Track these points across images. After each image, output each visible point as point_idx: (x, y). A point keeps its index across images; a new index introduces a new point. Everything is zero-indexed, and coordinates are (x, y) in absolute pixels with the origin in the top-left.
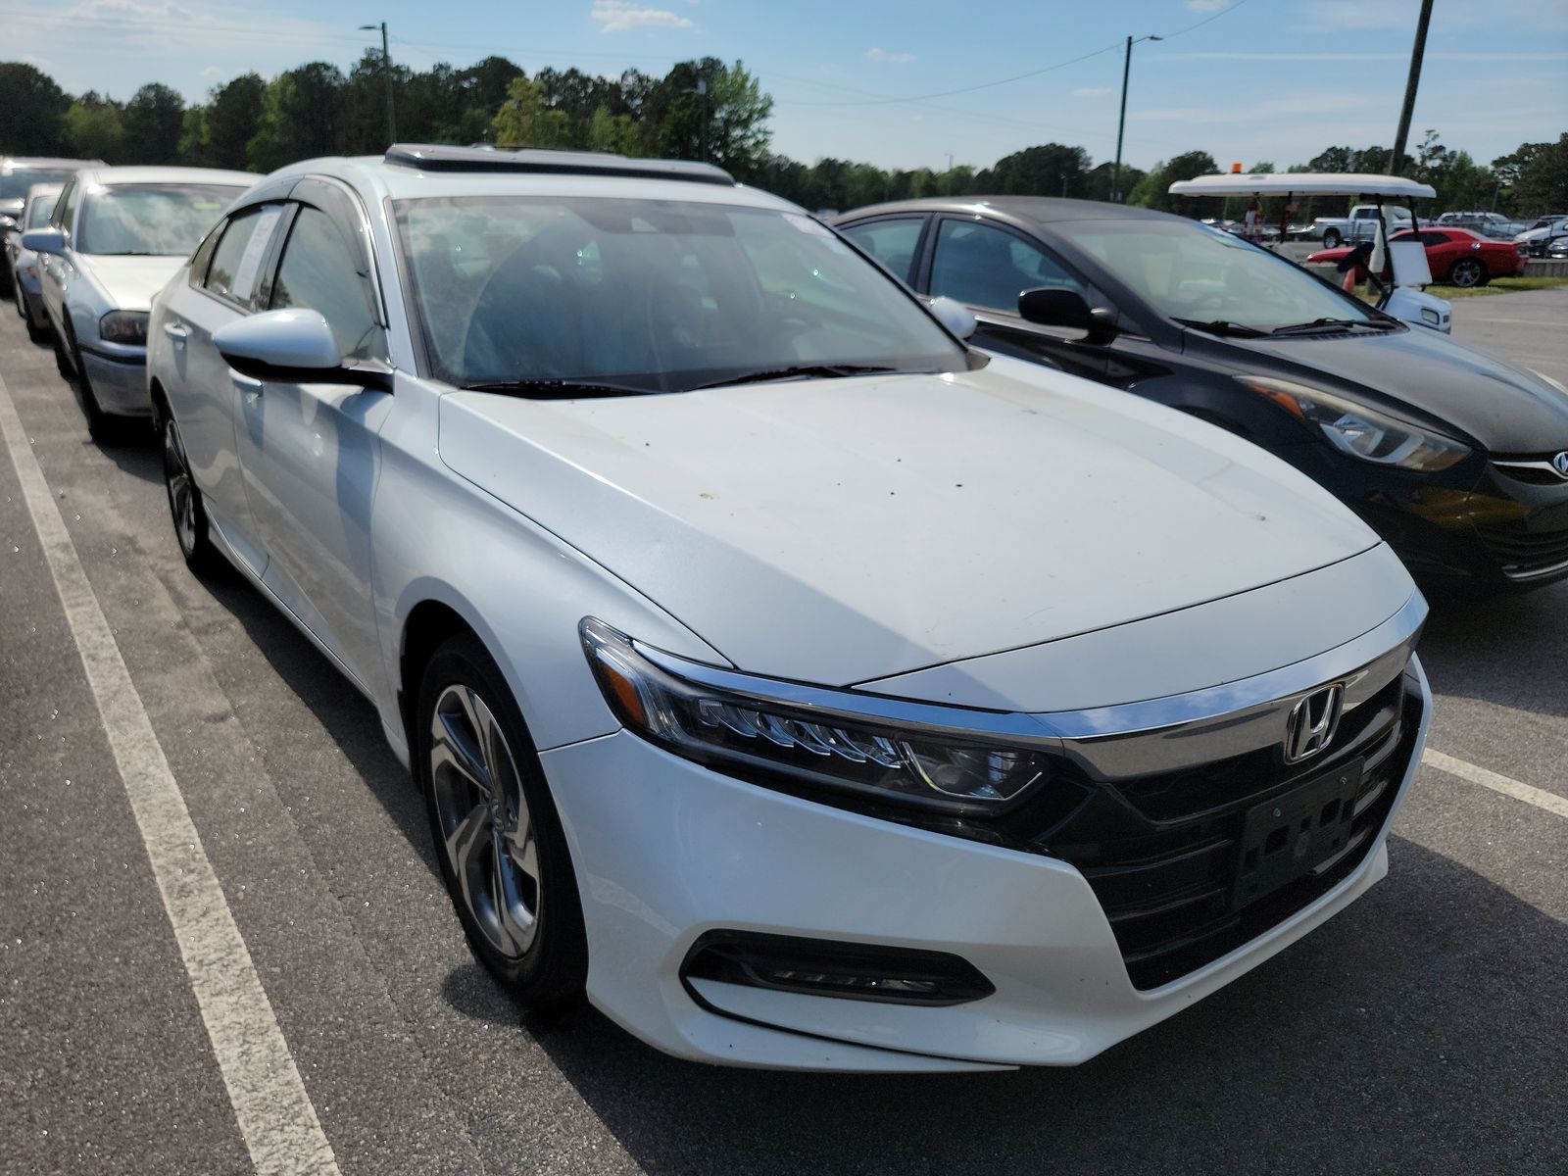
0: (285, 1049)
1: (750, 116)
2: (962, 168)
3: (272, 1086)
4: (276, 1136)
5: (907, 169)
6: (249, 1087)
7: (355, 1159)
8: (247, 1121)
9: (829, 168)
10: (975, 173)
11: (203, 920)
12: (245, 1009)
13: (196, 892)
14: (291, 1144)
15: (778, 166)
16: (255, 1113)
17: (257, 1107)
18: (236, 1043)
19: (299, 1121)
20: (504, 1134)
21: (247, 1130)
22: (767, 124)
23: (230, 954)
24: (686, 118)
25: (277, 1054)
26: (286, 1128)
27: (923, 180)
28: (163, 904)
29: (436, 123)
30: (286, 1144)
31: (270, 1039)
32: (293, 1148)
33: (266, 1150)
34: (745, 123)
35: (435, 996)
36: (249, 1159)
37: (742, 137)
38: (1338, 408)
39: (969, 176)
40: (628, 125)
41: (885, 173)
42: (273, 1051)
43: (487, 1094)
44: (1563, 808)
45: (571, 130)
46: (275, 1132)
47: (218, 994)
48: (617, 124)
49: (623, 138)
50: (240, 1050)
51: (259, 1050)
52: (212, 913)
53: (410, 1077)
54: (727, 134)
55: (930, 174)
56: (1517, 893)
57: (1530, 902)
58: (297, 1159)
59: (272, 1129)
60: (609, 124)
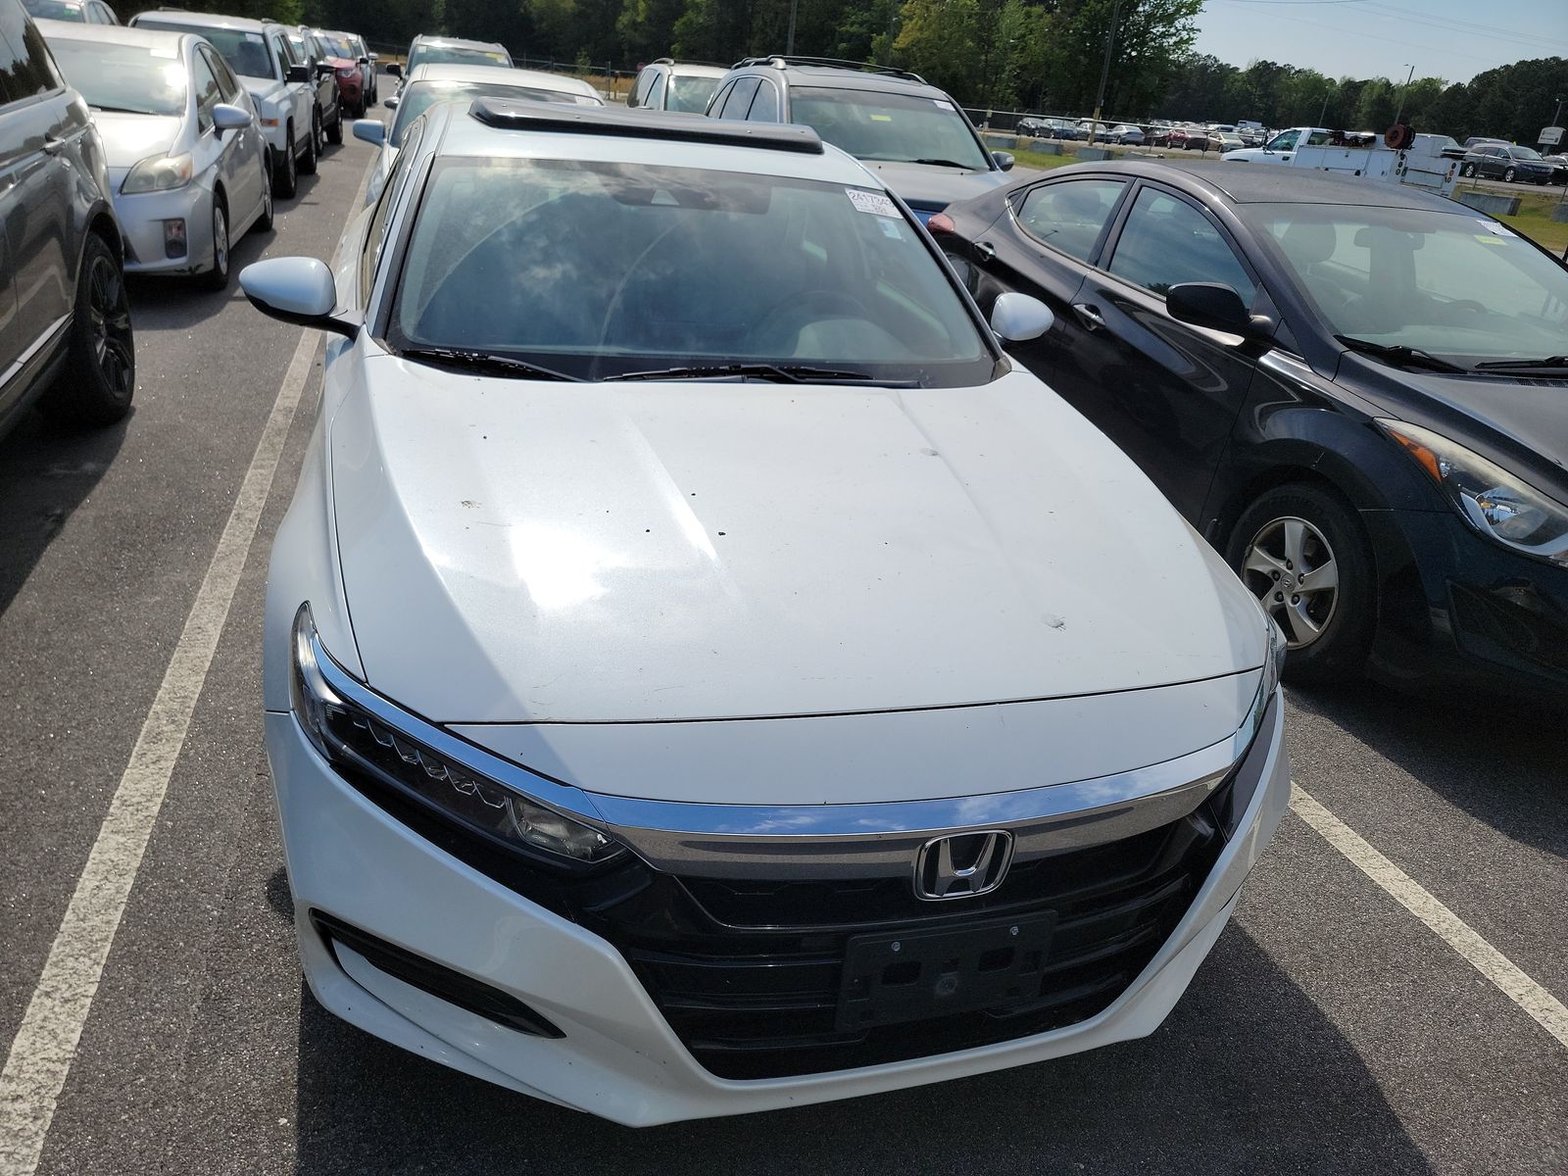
0: (127, 894)
1: (1178, 11)
2: (1429, 81)
3: (96, 921)
4: (70, 962)
5: (1359, 77)
6: (82, 916)
7: (107, 1000)
8: (60, 944)
9: (1265, 72)
10: (1444, 88)
11: (152, 766)
12: (126, 850)
13: (164, 741)
14: (75, 973)
15: (1205, 67)
16: (70, 939)
17: (74, 935)
18: (99, 878)
19: (93, 955)
20: (221, 1018)
21: (56, 951)
22: (1196, 21)
23: (149, 800)
24: (1103, 11)
25: (119, 896)
26: (81, 959)
27: (1376, 91)
28: (134, 746)
29: (847, 9)
30: (71, 971)
31: (123, 881)
32: (75, 975)
33: (55, 971)
34: (1169, 19)
35: (262, 881)
36: (40, 975)
37: (1163, 35)
38: (1486, 477)
39: (1437, 90)
40: (1041, 16)
41: (1331, 81)
42: (118, 892)
43: (235, 980)
44: (1552, 1017)
45: (978, 21)
46: (71, 959)
47: (117, 832)
48: (1028, 15)
49: (1031, 31)
50: (98, 884)
51: (109, 889)
52: (162, 762)
53: (193, 946)
54: (1147, 31)
55: (1388, 84)
56: (1392, 1101)
57: (1399, 1113)
58: (70, 986)
59: (72, 956)
60: (1020, 17)
